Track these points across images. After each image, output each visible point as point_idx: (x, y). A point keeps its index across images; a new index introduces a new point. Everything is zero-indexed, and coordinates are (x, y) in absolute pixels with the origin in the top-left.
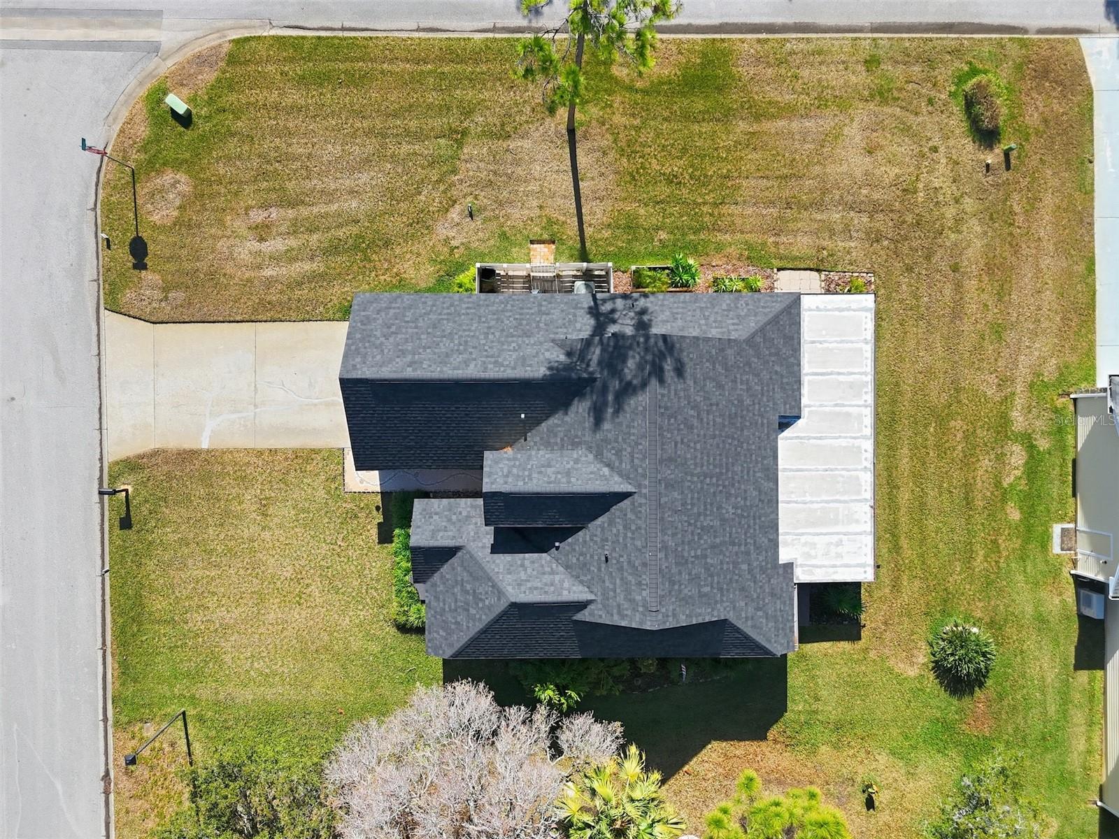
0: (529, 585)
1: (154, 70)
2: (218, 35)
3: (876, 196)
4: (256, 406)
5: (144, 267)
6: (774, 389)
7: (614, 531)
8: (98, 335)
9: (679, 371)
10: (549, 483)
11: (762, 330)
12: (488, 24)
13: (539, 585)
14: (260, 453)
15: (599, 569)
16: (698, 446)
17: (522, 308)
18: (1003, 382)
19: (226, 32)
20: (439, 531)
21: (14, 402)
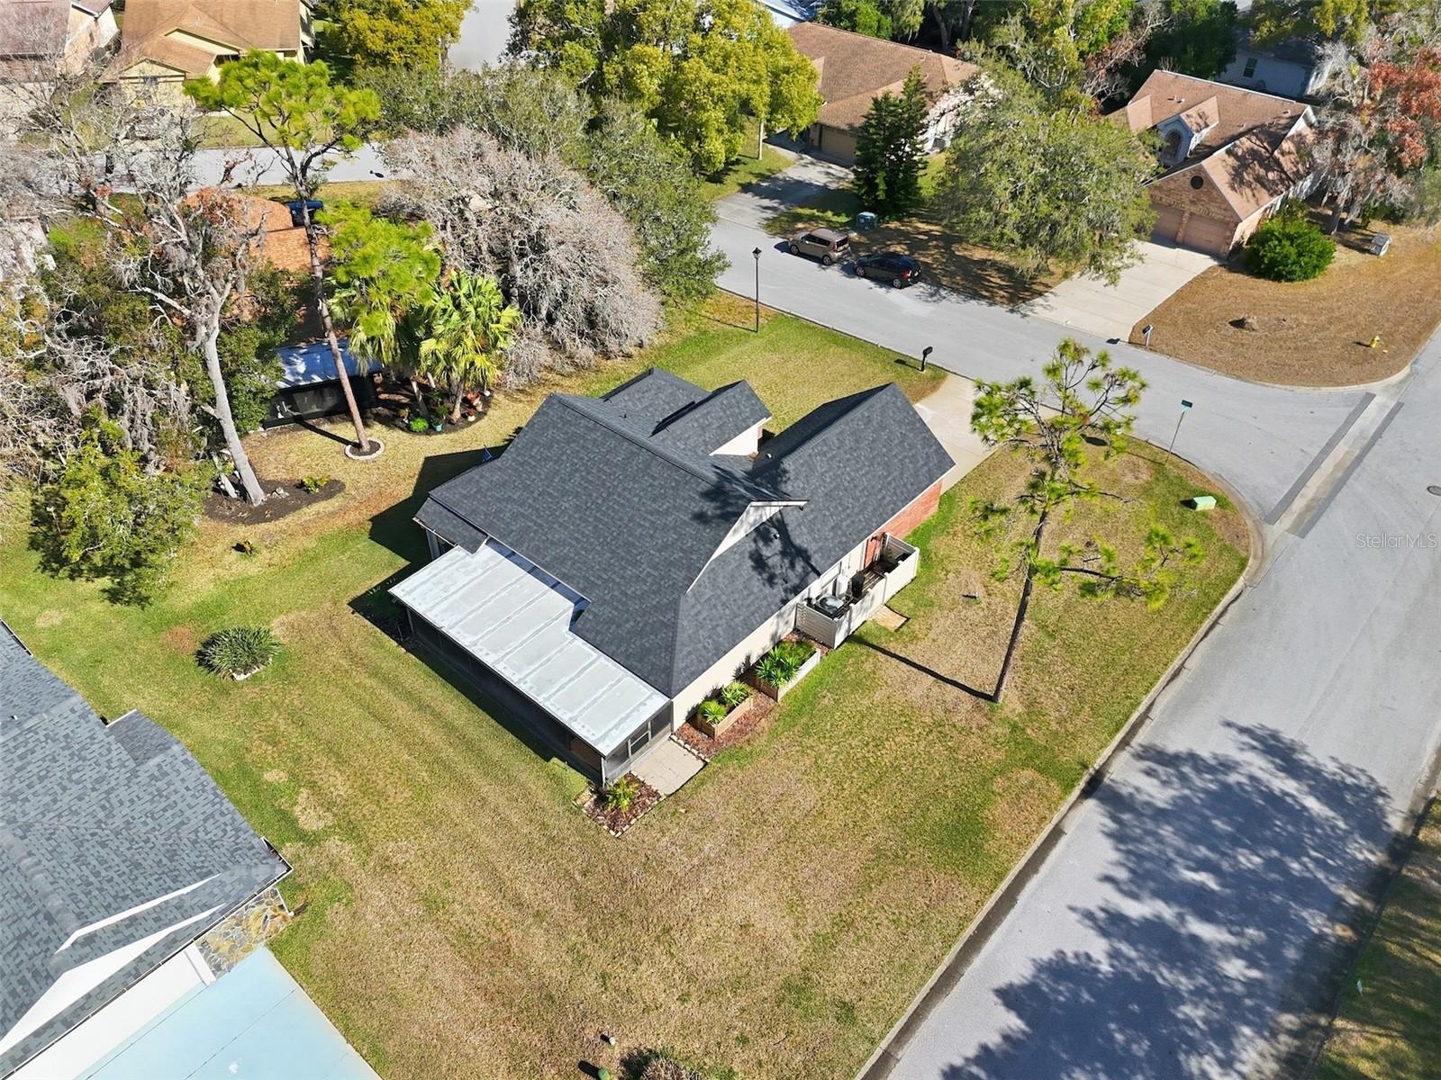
3: (693, 894)
6: (616, 609)
9: (700, 517)
10: (708, 413)
11: (672, 626)
12: (1155, 713)
16: (636, 499)
18: (386, 866)
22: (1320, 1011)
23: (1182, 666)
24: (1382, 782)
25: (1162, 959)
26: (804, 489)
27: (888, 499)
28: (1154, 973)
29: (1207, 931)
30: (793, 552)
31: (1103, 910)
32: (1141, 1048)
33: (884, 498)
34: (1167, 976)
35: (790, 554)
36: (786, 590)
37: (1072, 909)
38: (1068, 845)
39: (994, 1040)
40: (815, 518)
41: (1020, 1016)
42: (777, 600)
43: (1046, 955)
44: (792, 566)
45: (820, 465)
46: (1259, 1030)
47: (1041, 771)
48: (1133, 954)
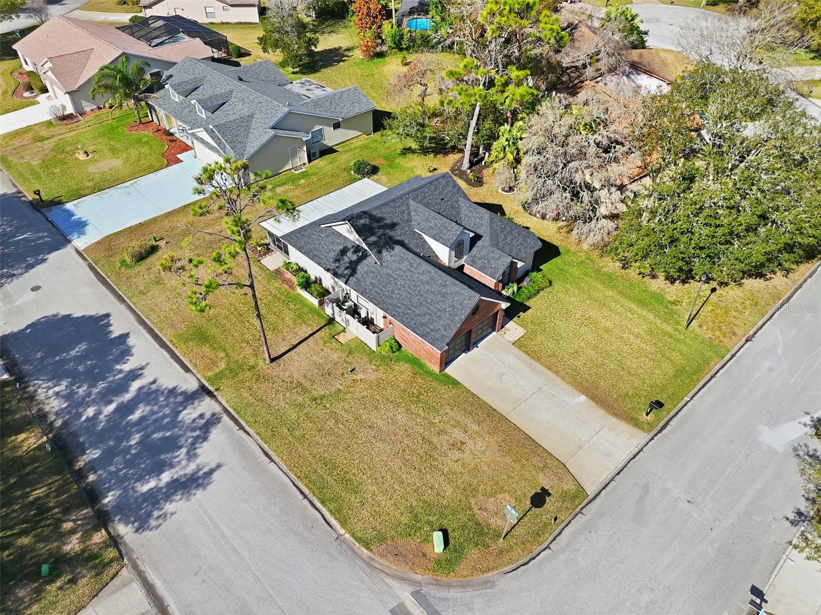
0: (478, 215)
1: (433, 584)
2: (372, 563)
4: (540, 389)
5: (543, 489)
7: (430, 201)
8: (604, 488)
12: (241, 433)
13: (474, 213)
14: (557, 373)
15: (448, 201)
17: (379, 294)
19: (367, 560)
20: (496, 259)
21: (689, 500)
22: (55, 436)
23: (272, 460)
24: (147, 533)
25: (110, 386)
26: (387, 261)
27: (400, 310)
28: (105, 382)
29: (111, 408)
30: (353, 267)
31: (141, 374)
32: (81, 368)
33: (400, 308)
34: (102, 385)
35: (352, 265)
36: (334, 269)
37: (147, 364)
38: (179, 372)
39: (111, 328)
40: (374, 272)
41: (115, 337)
42: (328, 267)
43: (134, 351)
44: (347, 268)
45: (404, 266)
46: (62, 410)
47: (222, 372)
48: (117, 377)
